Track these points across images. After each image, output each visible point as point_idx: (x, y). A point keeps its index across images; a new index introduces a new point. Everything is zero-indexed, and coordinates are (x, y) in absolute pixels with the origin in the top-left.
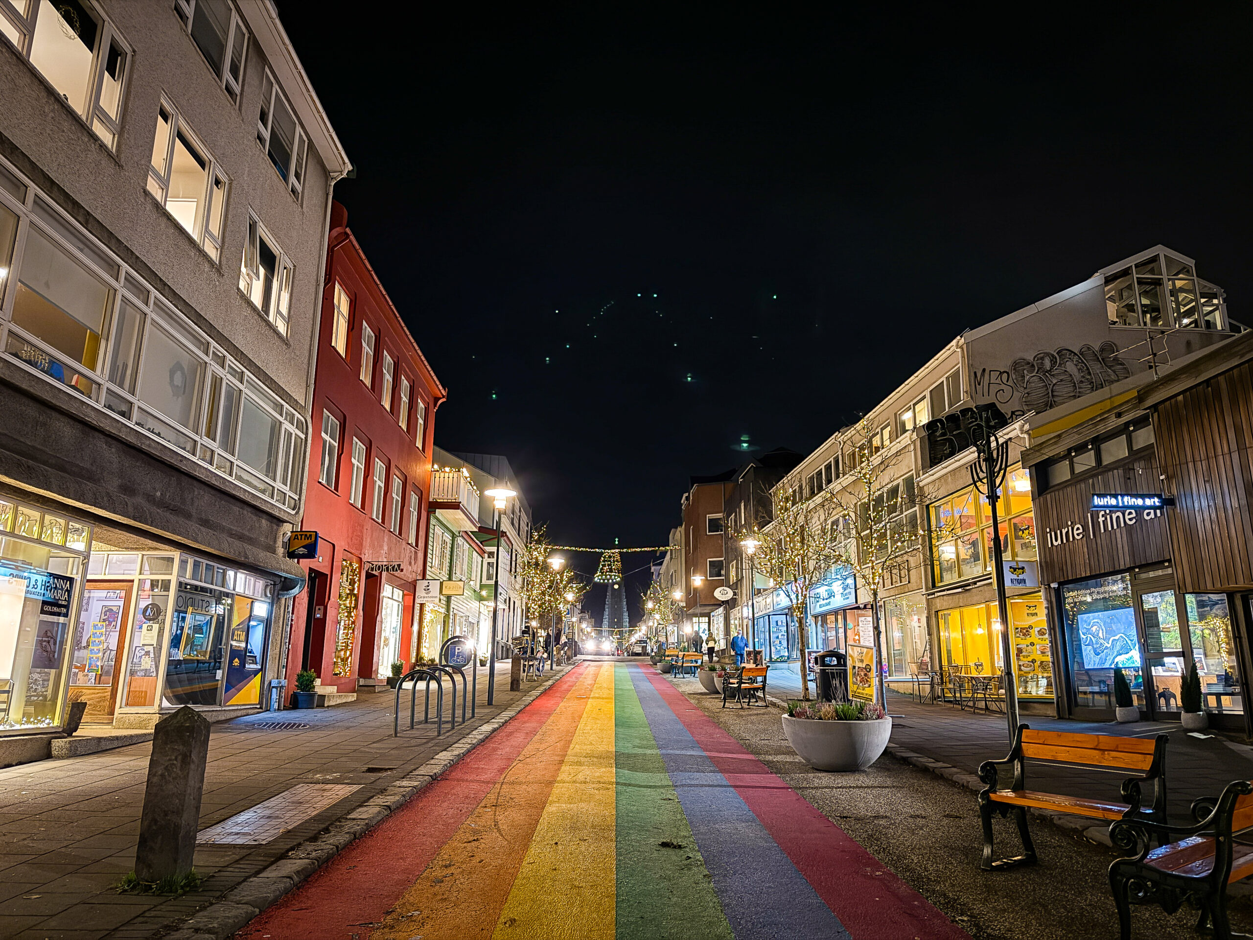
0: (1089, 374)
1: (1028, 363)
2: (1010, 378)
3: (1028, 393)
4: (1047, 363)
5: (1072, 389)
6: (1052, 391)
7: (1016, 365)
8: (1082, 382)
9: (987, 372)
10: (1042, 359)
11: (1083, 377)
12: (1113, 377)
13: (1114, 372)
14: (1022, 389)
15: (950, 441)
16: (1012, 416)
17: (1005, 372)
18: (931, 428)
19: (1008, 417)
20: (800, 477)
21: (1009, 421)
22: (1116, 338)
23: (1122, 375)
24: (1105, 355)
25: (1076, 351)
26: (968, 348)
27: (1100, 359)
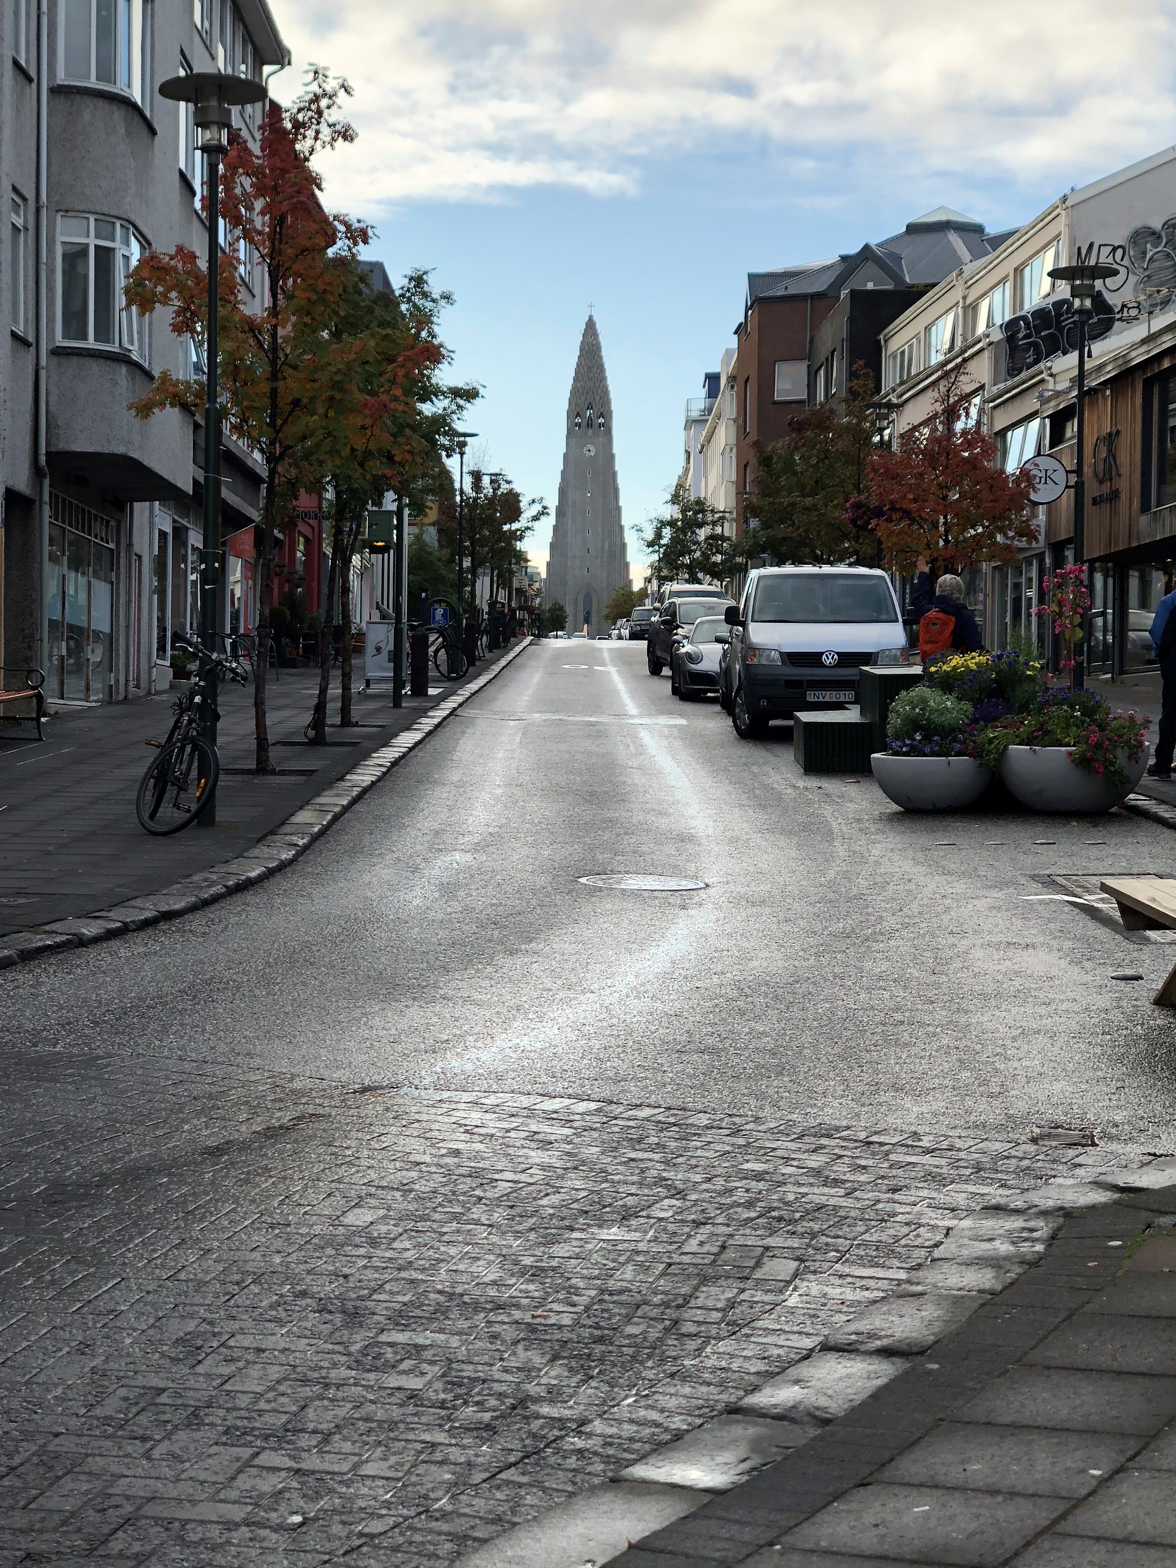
1: (1154, 233)
2: (1126, 257)
3: (1148, 277)
7: (1136, 237)
9: (1096, 247)
10: (1175, 226)
14: (1141, 270)
15: (1035, 345)
16: (1122, 310)
17: (1120, 247)
18: (1011, 326)
19: (1116, 310)
20: (918, 326)
21: (1118, 316)
26: (1072, 213)
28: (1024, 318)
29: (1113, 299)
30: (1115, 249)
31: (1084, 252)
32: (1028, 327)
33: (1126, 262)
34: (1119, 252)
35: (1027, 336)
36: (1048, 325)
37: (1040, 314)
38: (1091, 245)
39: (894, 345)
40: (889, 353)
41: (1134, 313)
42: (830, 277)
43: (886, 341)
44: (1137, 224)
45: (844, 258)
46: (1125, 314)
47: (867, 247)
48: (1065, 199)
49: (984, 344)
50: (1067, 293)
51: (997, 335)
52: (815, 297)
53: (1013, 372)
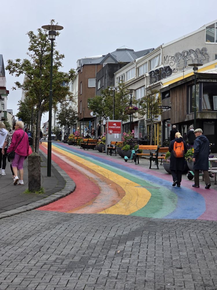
0: (198, 57)
1: (180, 54)
2: (174, 59)
3: (179, 63)
4: (186, 54)
5: (192, 62)
6: (186, 63)
7: (176, 55)
8: (195, 60)
9: (168, 57)
10: (184, 53)
11: (196, 58)
12: (204, 58)
13: (205, 57)
14: (178, 62)
15: (156, 77)
16: (174, 70)
17: (173, 57)
18: (150, 73)
20: (124, 72)
21: (173, 71)
22: (206, 47)
23: (207, 57)
24: (203, 52)
25: (195, 50)
26: (163, 49)
27: (201, 53)
28: (153, 71)
29: (172, 68)
30: (172, 57)
31: (166, 57)
32: (154, 73)
35: (154, 75)
36: (158, 73)
37: (157, 70)
39: (118, 76)
40: (116, 77)
41: (176, 71)
42: (101, 60)
43: (116, 75)
44: (177, 52)
45: (103, 56)
46: (174, 71)
47: (109, 54)
48: (161, 46)
49: (145, 76)
50: (162, 66)
51: (148, 75)
52: (98, 64)
53: (151, 83)
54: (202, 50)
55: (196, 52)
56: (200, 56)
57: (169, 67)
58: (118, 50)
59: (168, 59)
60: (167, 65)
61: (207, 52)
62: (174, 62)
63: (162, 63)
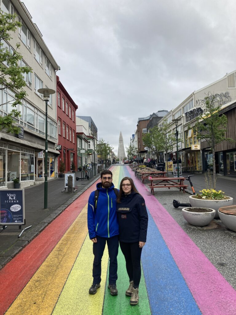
0: (222, 100)
7: (206, 99)
8: (220, 101)
13: (228, 99)
15: (190, 117)
18: (186, 114)
19: (203, 110)
22: (228, 91)
23: (230, 99)
24: (226, 95)
25: (219, 94)
26: (195, 95)
27: (225, 96)
28: (188, 112)
29: (203, 109)
30: (202, 101)
31: (197, 101)
32: (189, 114)
33: (204, 103)
34: (203, 101)
35: (189, 115)
36: (192, 113)
37: (191, 112)
38: (198, 100)
39: (160, 124)
41: (206, 111)
42: (149, 117)
43: (158, 123)
45: (151, 115)
47: (154, 113)
48: (194, 93)
49: (182, 117)
50: (195, 108)
51: (184, 115)
52: (147, 120)
53: (187, 121)
54: (225, 94)
55: (220, 96)
56: (224, 98)
57: (200, 108)
58: (159, 111)
59: (199, 103)
60: (199, 107)
61: (229, 95)
62: (204, 104)
63: (195, 106)
